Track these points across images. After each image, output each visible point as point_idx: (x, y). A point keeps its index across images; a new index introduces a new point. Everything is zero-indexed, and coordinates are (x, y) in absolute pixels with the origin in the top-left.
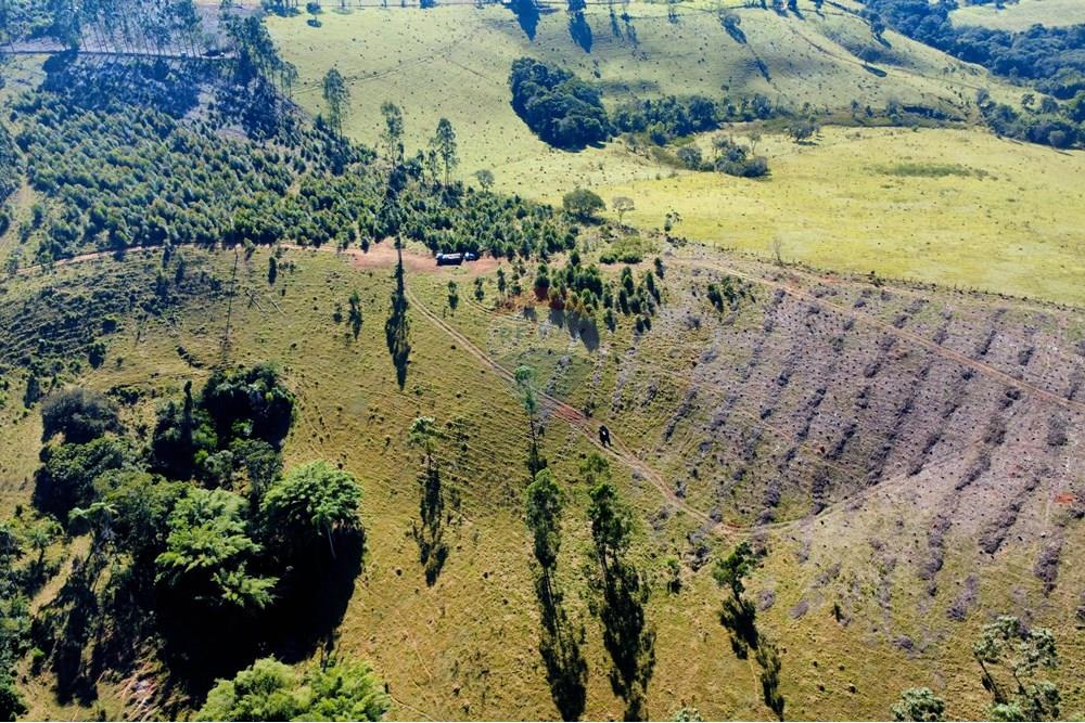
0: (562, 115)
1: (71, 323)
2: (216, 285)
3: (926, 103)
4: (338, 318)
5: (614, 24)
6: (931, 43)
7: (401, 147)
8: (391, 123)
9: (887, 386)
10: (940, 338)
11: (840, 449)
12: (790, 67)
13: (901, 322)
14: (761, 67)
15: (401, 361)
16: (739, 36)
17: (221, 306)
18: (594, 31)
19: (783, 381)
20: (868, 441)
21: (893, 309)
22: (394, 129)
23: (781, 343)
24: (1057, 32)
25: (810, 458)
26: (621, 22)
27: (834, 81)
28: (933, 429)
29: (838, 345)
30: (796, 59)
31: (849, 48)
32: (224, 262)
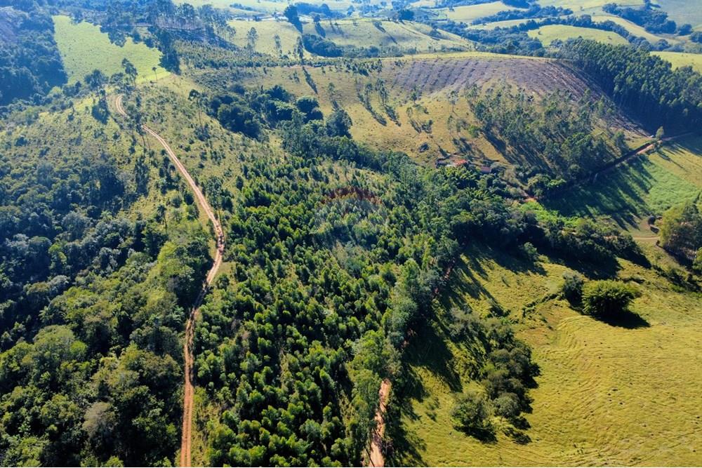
0: (328, 47)
1: (215, 81)
2: (250, 74)
3: (455, 47)
4: (291, 79)
5: (332, 27)
6: (456, 33)
7: (281, 52)
8: (277, 43)
9: (444, 73)
10: (456, 64)
11: (434, 84)
12: (403, 39)
13: (446, 63)
14: (392, 39)
15: (314, 87)
16: (383, 30)
17: (254, 79)
18: (325, 29)
19: (419, 75)
20: (441, 82)
21: (443, 62)
22: (278, 44)
23: (417, 69)
24: (505, 29)
25: (428, 86)
26: (335, 26)
27: (421, 42)
28: (456, 77)
29: (431, 69)
30: (406, 36)
31: (425, 34)
32: (250, 70)
